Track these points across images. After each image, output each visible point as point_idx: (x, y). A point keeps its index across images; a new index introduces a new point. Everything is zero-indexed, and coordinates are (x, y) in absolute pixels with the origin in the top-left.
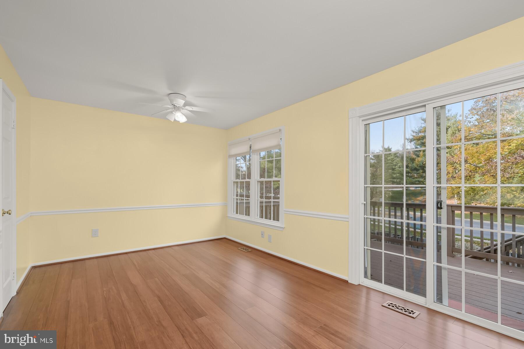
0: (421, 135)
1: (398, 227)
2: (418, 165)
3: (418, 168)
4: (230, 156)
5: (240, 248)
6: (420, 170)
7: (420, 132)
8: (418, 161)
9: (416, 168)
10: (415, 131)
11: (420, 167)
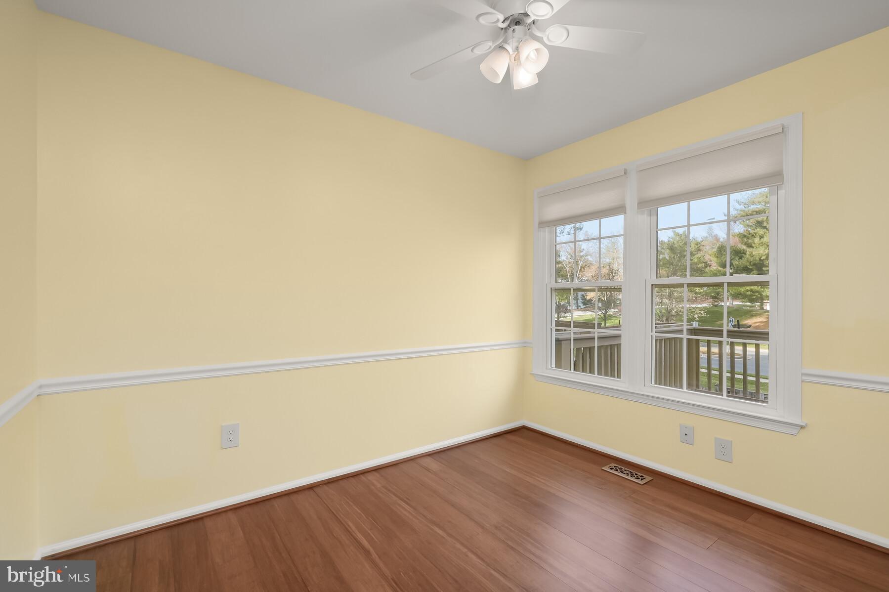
0: (757, 208)
1: (736, 376)
2: (750, 263)
3: (751, 267)
4: (543, 224)
5: (606, 468)
6: (753, 271)
7: (753, 203)
8: (750, 255)
9: (746, 267)
10: (743, 200)
11: (754, 264)
